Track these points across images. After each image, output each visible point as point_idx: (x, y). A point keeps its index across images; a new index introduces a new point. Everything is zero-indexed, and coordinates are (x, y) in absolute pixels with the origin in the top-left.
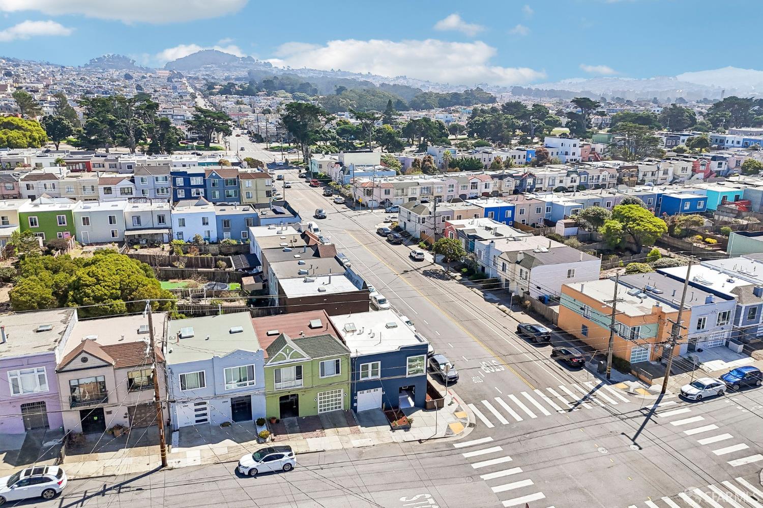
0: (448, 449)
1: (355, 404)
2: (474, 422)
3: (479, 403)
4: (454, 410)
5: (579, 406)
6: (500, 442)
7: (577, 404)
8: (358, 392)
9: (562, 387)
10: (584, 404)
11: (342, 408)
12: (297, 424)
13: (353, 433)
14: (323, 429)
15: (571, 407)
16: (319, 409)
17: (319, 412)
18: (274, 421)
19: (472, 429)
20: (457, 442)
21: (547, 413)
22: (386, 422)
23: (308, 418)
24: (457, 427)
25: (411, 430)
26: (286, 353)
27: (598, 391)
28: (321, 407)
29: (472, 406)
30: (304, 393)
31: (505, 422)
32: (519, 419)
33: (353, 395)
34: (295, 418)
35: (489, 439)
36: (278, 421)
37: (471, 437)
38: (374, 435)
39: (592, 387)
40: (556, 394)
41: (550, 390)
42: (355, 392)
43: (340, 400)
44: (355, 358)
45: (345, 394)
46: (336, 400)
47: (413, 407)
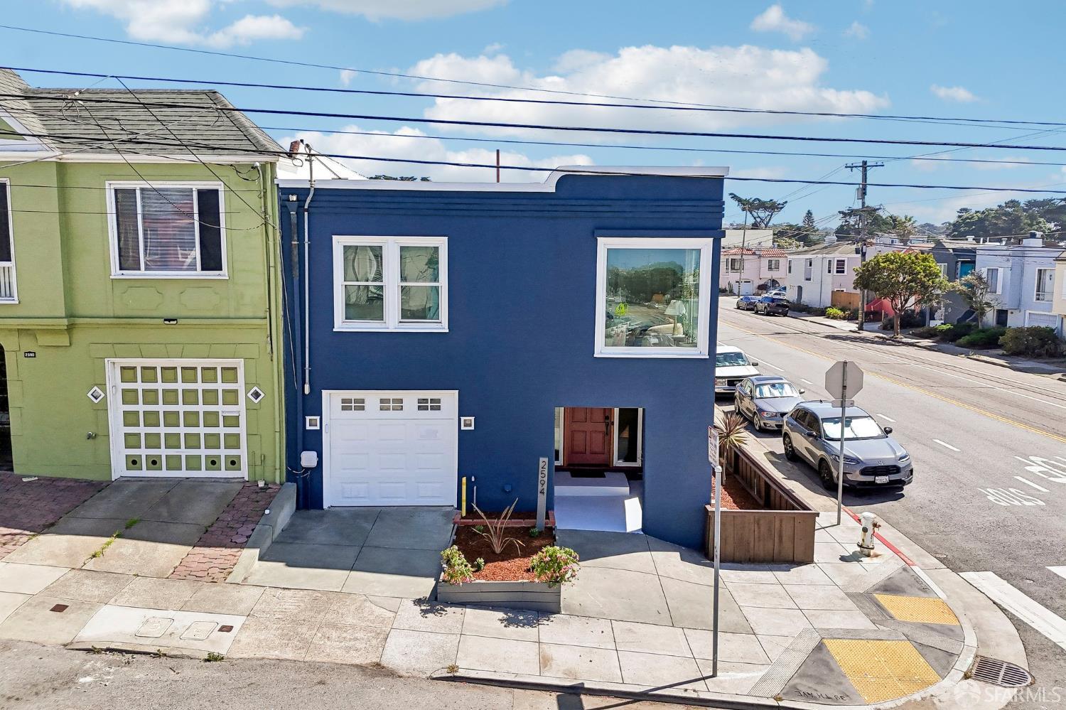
1: (308, 459)
4: (878, 581)
8: (331, 399)
11: (244, 473)
13: (175, 576)
14: (46, 529)
16: (122, 451)
28: (131, 440)
29: (990, 583)
33: (300, 403)
42: (307, 387)
43: (232, 421)
44: (302, 193)
45: (257, 395)
46: (211, 419)
47: (633, 534)
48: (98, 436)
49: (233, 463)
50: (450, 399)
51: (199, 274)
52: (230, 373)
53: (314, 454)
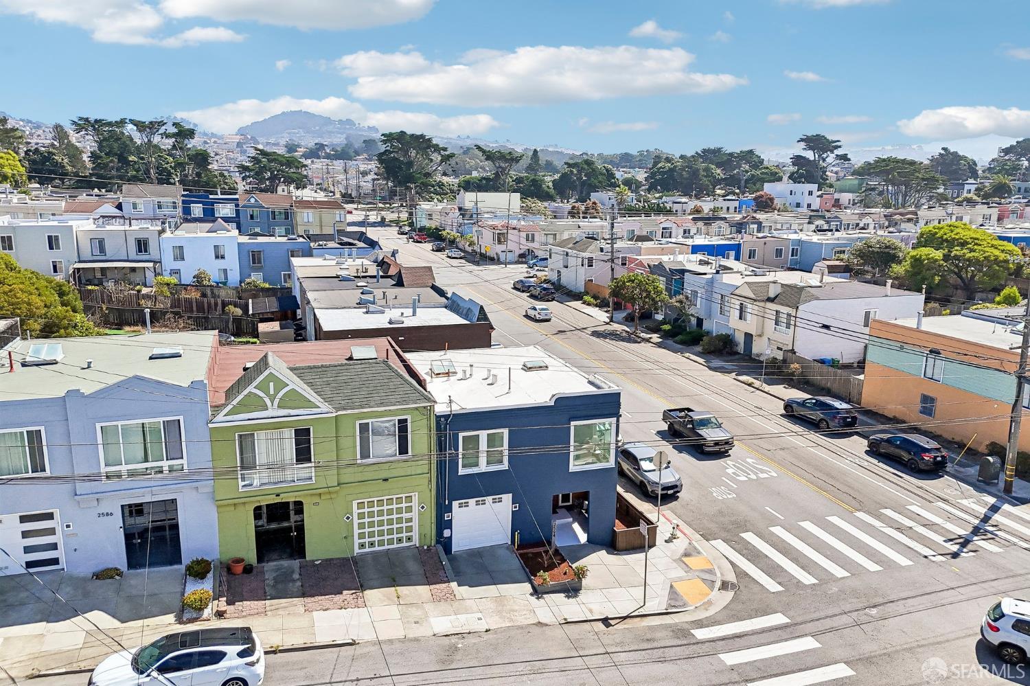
0: (679, 642)
1: (447, 533)
2: (731, 577)
3: (736, 539)
4: (682, 551)
5: (970, 547)
6: (810, 627)
7: (965, 543)
8: (455, 504)
9: (913, 508)
10: (978, 542)
11: (416, 541)
12: (296, 576)
13: (435, 599)
14: (363, 588)
15: (955, 548)
16: (357, 541)
17: (357, 550)
18: (239, 568)
19: (729, 595)
20: (700, 624)
21: (903, 561)
22: (522, 575)
23: (328, 563)
24: (691, 590)
25: (583, 595)
26: (267, 394)
27: (997, 517)
28: (361, 536)
29: (719, 543)
30: (316, 499)
31: (807, 579)
32: (839, 572)
33: (442, 509)
34: (296, 563)
35: (779, 619)
36: (248, 570)
37: (730, 614)
38: (490, 605)
39: (983, 511)
40: (908, 523)
41: (888, 512)
42: (447, 501)
43: (410, 520)
44: (446, 417)
45: (423, 507)
46: (399, 520)
47: (584, 545)
48: (348, 537)
49: (409, 539)
50: (507, 498)
51: (399, 457)
52: (409, 499)
53: (449, 530)
